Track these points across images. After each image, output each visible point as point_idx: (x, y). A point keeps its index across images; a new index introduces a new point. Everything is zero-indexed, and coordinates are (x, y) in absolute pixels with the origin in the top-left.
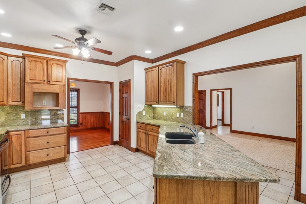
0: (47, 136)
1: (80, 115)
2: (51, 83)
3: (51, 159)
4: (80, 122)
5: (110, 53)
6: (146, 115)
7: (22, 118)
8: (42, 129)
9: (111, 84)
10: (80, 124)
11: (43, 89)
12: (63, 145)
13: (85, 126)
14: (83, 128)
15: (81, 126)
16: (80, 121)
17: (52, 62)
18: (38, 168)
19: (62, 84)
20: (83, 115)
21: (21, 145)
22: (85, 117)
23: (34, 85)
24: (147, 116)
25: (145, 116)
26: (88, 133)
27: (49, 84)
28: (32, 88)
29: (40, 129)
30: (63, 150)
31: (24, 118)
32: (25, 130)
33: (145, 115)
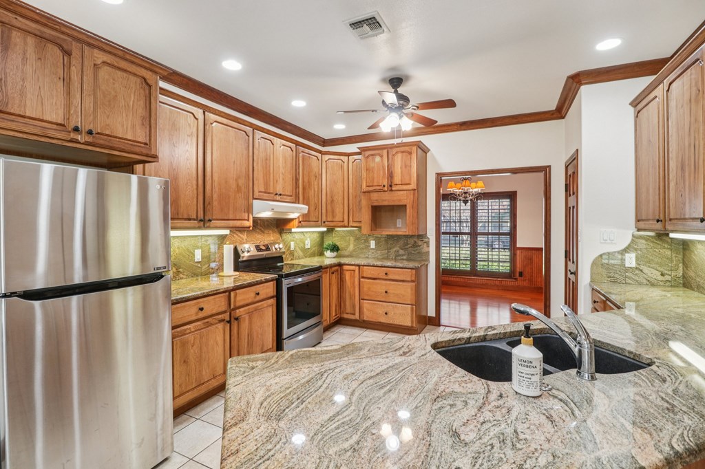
0: (386, 280)
1: (518, 252)
2: (394, 188)
3: (391, 322)
4: (518, 270)
5: (450, 104)
6: (642, 267)
7: (371, 247)
8: (378, 266)
9: (545, 170)
10: (518, 275)
11: (383, 200)
12: (410, 303)
13: (531, 281)
14: (526, 284)
15: (519, 279)
16: (519, 268)
17: (395, 150)
18: (376, 331)
19: (411, 189)
20: (525, 253)
21: (354, 288)
22: (531, 259)
23: (372, 194)
24: (646, 270)
25: (637, 272)
26: (529, 299)
27: (392, 190)
28: (370, 199)
29: (376, 266)
30: (410, 312)
31: (374, 247)
32: (359, 266)
33: (637, 268)
